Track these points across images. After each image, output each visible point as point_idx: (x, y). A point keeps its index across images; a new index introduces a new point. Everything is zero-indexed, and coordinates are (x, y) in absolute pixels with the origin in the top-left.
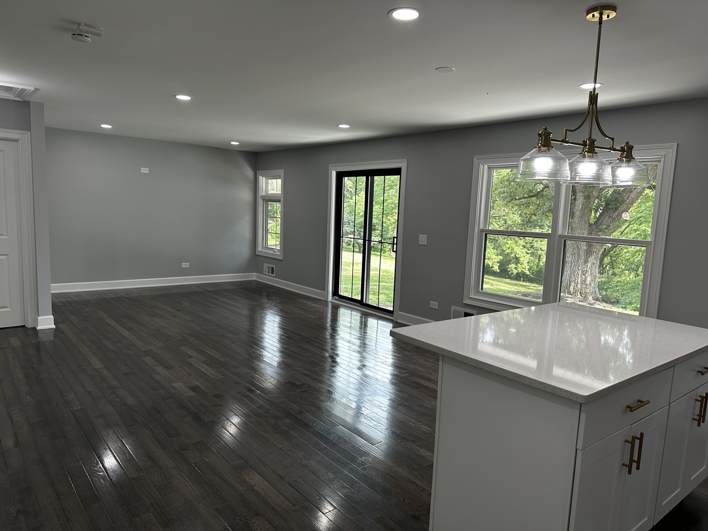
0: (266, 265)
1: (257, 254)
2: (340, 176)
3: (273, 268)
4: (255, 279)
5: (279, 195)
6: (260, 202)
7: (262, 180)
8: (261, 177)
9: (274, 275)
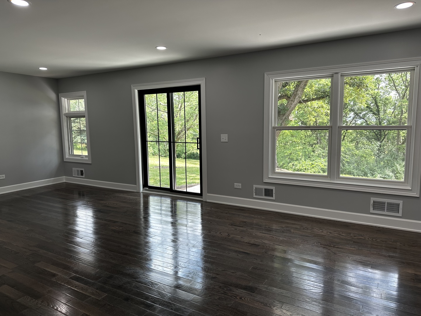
0: (75, 169)
1: (64, 160)
2: (142, 94)
3: (82, 171)
4: (64, 181)
5: (83, 112)
6: (64, 120)
7: (64, 101)
8: (63, 99)
9: (84, 176)
